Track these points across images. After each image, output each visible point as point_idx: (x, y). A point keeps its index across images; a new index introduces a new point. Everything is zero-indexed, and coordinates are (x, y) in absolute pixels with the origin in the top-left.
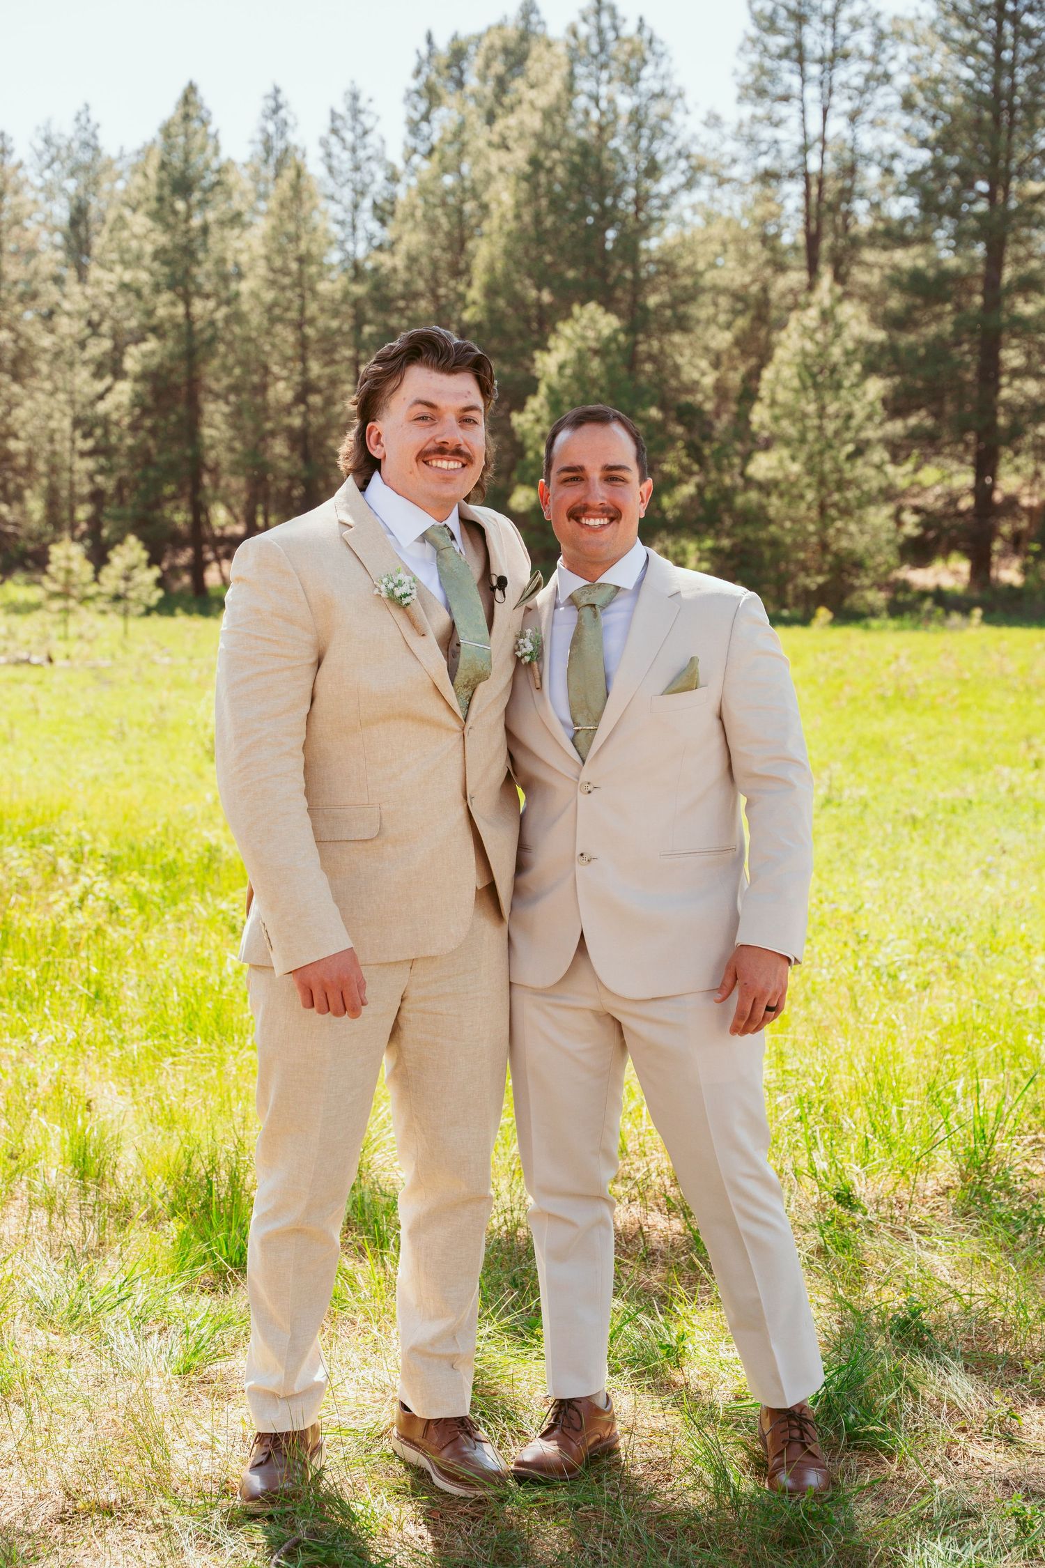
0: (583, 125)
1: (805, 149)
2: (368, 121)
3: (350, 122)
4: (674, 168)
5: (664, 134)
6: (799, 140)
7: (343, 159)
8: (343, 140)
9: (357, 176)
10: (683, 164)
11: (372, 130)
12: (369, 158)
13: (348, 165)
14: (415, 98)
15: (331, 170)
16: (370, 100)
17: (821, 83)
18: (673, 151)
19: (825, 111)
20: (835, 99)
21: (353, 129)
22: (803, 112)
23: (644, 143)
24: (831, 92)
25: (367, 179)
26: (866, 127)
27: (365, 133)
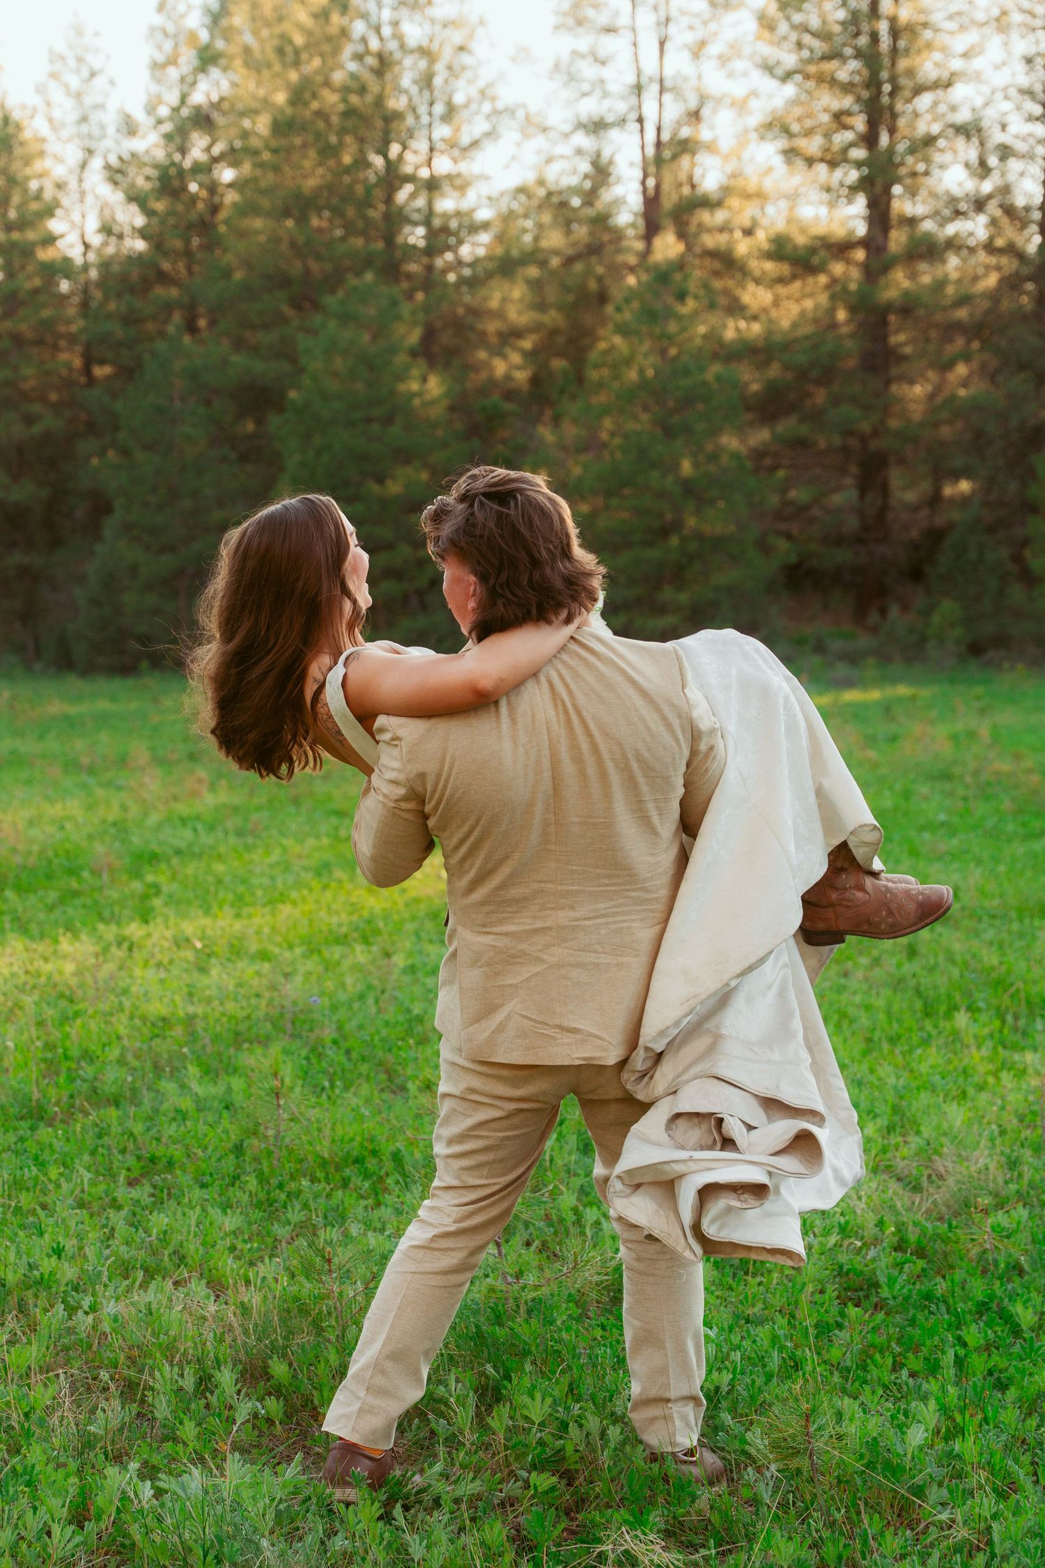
0: (359, 57)
1: (638, 89)
2: (96, 62)
3: (72, 62)
4: (477, 113)
5: (464, 68)
6: (631, 79)
7: (65, 109)
8: (67, 86)
9: (85, 128)
10: (487, 107)
11: (101, 71)
12: (100, 107)
13: (72, 117)
14: (160, 36)
15: (51, 120)
16: (97, 34)
17: (656, 8)
18: (473, 91)
19: (662, 44)
20: (672, 29)
21: (78, 71)
22: (635, 44)
23: (438, 81)
24: (668, 20)
25: (96, 132)
26: (713, 63)
27: (93, 74)
